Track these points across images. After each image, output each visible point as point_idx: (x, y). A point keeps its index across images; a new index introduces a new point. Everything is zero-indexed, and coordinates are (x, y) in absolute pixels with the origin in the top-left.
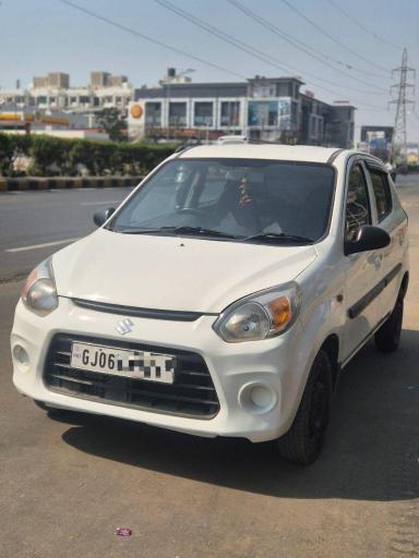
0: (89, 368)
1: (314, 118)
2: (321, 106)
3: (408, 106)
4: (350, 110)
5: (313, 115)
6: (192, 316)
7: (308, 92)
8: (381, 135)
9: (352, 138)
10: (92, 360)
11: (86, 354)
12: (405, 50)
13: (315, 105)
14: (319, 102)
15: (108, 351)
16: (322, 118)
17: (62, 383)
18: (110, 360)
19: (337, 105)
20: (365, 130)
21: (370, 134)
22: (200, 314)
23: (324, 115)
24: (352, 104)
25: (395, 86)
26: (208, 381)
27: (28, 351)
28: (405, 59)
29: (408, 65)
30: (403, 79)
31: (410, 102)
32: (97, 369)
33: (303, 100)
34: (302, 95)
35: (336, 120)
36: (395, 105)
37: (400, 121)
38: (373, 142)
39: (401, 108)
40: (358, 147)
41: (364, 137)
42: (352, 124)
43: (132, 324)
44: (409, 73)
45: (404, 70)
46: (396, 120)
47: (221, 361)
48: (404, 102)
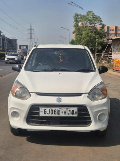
0: (47, 115)
1: (6, 42)
2: (7, 39)
3: (33, 39)
4: (16, 40)
5: (5, 41)
6: (80, 94)
7: (3, 35)
8: (25, 47)
9: (17, 48)
10: (48, 112)
11: (45, 111)
12: (31, 24)
13: (6, 39)
14: (7, 38)
15: (54, 109)
16: (8, 42)
17: (33, 122)
18: (55, 112)
19: (12, 39)
20: (20, 46)
21: (22, 47)
22: (82, 94)
23: (9, 42)
24: (16, 39)
25: (29, 34)
26: (88, 114)
27: (19, 113)
28: (31, 26)
29: (32, 28)
30: (31, 32)
31: (33, 38)
32: (50, 115)
33: (2, 37)
34: (2, 36)
35: (12, 43)
36: (29, 39)
37: (31, 43)
38: (23, 50)
39: (31, 40)
40: (19, 51)
41: (20, 48)
42: (17, 44)
43: (61, 99)
44: (32, 30)
45: (31, 29)
46: (30, 43)
47: (92, 107)
48: (32, 38)
